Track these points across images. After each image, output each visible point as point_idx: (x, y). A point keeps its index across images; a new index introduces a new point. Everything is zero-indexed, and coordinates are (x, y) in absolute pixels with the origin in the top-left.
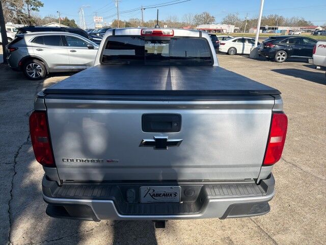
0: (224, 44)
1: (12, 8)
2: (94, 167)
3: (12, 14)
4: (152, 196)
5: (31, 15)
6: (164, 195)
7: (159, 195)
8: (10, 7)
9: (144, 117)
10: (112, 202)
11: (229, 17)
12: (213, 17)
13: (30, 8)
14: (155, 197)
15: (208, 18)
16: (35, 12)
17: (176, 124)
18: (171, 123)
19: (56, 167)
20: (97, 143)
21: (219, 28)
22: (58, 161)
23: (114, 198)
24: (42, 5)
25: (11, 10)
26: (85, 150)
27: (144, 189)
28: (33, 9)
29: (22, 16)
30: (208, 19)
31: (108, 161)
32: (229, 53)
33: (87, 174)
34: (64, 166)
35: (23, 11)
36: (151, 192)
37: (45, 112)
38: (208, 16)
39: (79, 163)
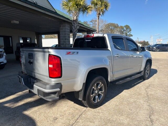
24: (132, 36)
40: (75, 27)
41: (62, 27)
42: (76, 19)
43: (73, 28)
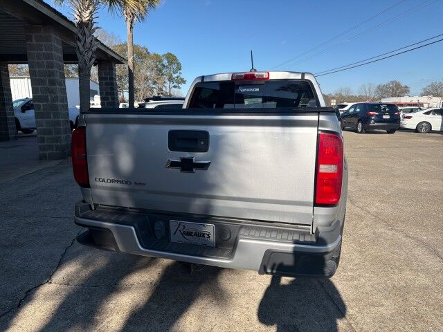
0: (409, 118)
1: (154, 86)
2: (123, 190)
3: (153, 92)
4: (182, 234)
5: (172, 93)
6: (196, 234)
7: (189, 234)
8: (151, 85)
9: (171, 133)
10: (133, 228)
11: (432, 85)
12: (406, 87)
13: (172, 85)
14: (186, 236)
15: (397, 89)
16: (176, 89)
17: (202, 143)
18: (196, 140)
19: (90, 187)
20: (126, 162)
21: (415, 101)
22: (92, 181)
23: (136, 225)
24: (184, 82)
25: (153, 88)
26: (115, 169)
27: (174, 223)
28: (175, 87)
29: (162, 93)
30: (399, 90)
31: (136, 183)
32: (419, 130)
33: (117, 198)
34: (96, 187)
35: (164, 89)
36: (181, 227)
37: (84, 128)
38: (398, 85)
39: (109, 185)
40: (88, 45)
41: (34, 40)
42: (89, 20)
43: (82, 49)
